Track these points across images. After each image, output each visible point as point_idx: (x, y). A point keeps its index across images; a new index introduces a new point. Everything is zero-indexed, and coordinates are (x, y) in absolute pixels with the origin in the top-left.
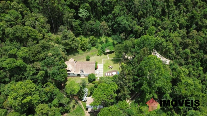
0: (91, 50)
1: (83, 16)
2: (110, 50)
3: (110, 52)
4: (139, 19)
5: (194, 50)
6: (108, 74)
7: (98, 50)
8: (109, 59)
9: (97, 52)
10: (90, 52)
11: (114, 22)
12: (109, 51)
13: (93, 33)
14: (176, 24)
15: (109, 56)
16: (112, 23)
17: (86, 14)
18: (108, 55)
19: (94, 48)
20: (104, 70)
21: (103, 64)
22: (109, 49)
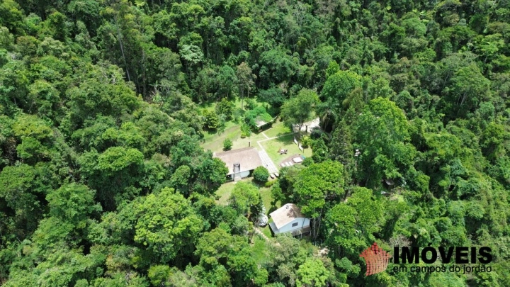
0: (226, 128)
1: (193, 58)
2: (265, 121)
3: (265, 125)
4: (301, 53)
5: (416, 89)
6: (287, 163)
7: (240, 126)
8: (268, 139)
9: (240, 130)
10: (226, 132)
11: (256, 64)
12: (263, 123)
13: (216, 94)
14: (369, 52)
15: (266, 134)
16: (254, 66)
17: (199, 55)
18: (263, 133)
19: (230, 124)
20: (272, 159)
21: (263, 150)
22: (262, 120)
